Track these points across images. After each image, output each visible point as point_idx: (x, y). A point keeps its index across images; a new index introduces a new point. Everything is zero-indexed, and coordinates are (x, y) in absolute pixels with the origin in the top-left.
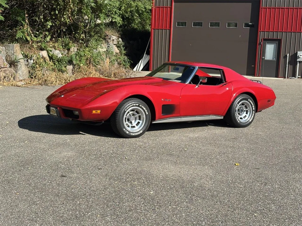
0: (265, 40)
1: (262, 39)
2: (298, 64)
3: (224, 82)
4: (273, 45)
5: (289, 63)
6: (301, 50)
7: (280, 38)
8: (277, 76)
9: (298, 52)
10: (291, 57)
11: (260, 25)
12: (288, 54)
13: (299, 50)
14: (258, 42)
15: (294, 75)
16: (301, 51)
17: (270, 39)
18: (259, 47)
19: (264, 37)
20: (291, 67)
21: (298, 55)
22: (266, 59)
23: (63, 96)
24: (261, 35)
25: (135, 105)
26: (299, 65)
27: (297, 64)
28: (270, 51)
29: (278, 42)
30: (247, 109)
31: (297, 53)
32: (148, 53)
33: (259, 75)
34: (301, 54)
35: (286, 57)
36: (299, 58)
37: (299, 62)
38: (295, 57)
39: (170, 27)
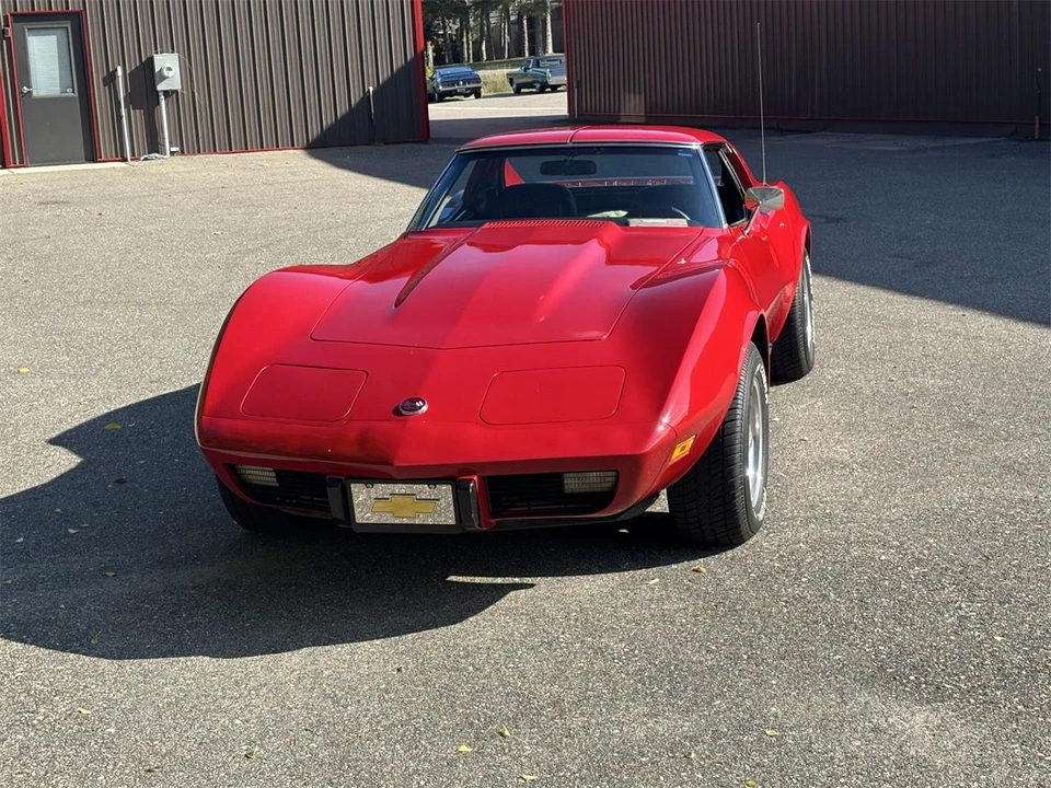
0: (19, 18)
1: (5, 17)
2: (163, 103)
4: (55, 37)
5: (130, 100)
6: (161, 47)
7: (77, 9)
8: (93, 157)
9: (156, 57)
10: (132, 78)
12: (119, 69)
13: (156, 49)
15: (154, 146)
16: (162, 52)
17: (37, 14)
19: (16, 10)
20: (138, 115)
21: (157, 70)
22: (35, 94)
23: (425, 408)
26: (167, 105)
27: (158, 103)
28: (45, 60)
29: (75, 26)
31: (151, 61)
33: (22, 162)
34: (169, 67)
35: (110, 78)
36: (164, 78)
37: (166, 93)
38: (145, 76)
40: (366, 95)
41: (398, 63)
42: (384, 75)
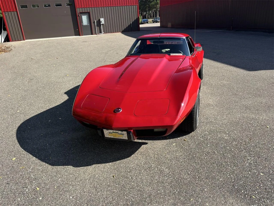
0: (81, 13)
1: (79, 13)
2: (102, 26)
3: (193, 47)
4: (86, 16)
5: (97, 25)
6: (101, 17)
7: (89, 12)
8: (92, 34)
10: (97, 22)
11: (75, 3)
14: (77, 15)
15: (101, 32)
17: (83, 12)
18: (78, 18)
20: (98, 28)
22: (84, 25)
23: (121, 111)
24: (78, 10)
28: (85, 19)
29: (88, 14)
31: (100, 19)
32: (5, 29)
33: (82, 35)
34: (102, 20)
35: (94, 22)
36: (102, 22)
37: (102, 24)
38: (99, 22)
39: (16, 9)
40: (131, 24)
41: (135, 19)
42: (133, 21)
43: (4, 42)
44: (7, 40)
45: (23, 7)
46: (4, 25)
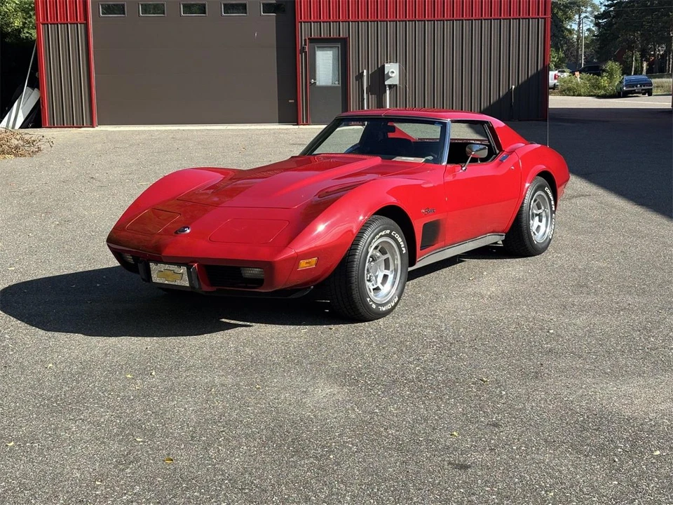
0: (312, 40)
1: (305, 40)
2: (388, 92)
3: (498, 151)
4: (331, 52)
5: (370, 90)
6: (390, 59)
7: (345, 36)
9: (386, 65)
10: (372, 77)
11: (298, 7)
12: (365, 71)
13: (387, 60)
14: (299, 47)
16: (390, 62)
17: (323, 39)
18: (301, 58)
19: (311, 36)
20: (373, 98)
21: (386, 72)
22: (318, 84)
23: (188, 231)
24: (305, 30)
25: (383, 233)
26: (390, 93)
27: (385, 92)
28: (325, 65)
29: (342, 45)
30: (540, 211)
31: (383, 67)
32: (35, 84)
33: (307, 122)
34: (393, 71)
35: (360, 76)
36: (390, 77)
37: (390, 86)
38: (380, 75)
39: (86, 18)
40: (510, 90)
41: (532, 72)
42: (522, 79)
43: (21, 128)
44: (35, 120)
45: (109, 9)
46: (36, 68)
